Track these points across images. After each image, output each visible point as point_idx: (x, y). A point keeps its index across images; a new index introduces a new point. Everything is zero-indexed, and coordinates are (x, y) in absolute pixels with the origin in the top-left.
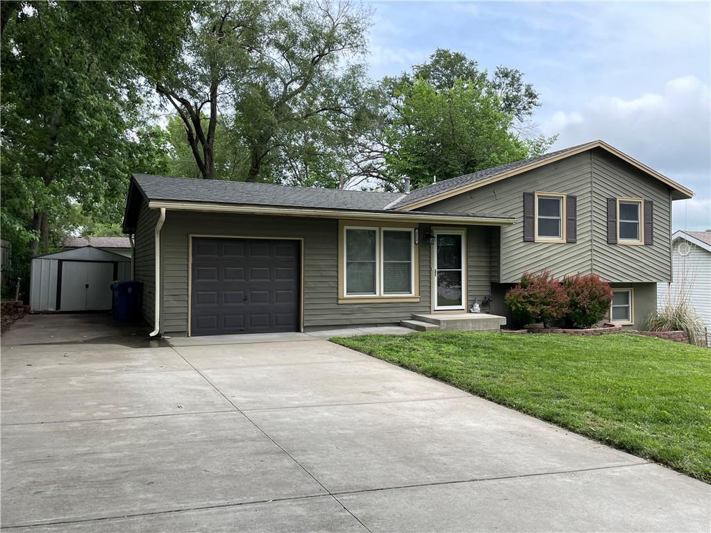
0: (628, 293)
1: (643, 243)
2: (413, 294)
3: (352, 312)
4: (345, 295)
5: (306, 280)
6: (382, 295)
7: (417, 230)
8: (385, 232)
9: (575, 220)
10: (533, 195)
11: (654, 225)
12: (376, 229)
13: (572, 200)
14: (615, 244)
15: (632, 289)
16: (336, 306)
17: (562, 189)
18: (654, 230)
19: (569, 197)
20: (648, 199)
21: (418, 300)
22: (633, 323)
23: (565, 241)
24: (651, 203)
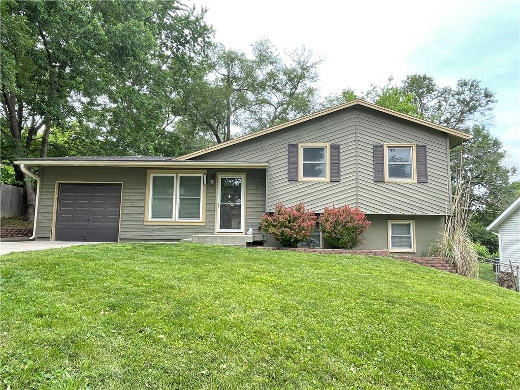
0: (409, 224)
1: (416, 181)
2: (201, 220)
3: (154, 231)
4: (150, 219)
5: (123, 208)
6: (177, 220)
7: (205, 176)
8: (181, 178)
9: (339, 164)
10: (297, 146)
11: (428, 165)
12: (175, 175)
13: (335, 148)
14: (383, 182)
15: (414, 221)
16: (142, 226)
17: (326, 140)
18: (428, 169)
19: (332, 146)
20: (420, 144)
21: (204, 224)
22: (415, 251)
23: (328, 180)
24: (425, 147)
